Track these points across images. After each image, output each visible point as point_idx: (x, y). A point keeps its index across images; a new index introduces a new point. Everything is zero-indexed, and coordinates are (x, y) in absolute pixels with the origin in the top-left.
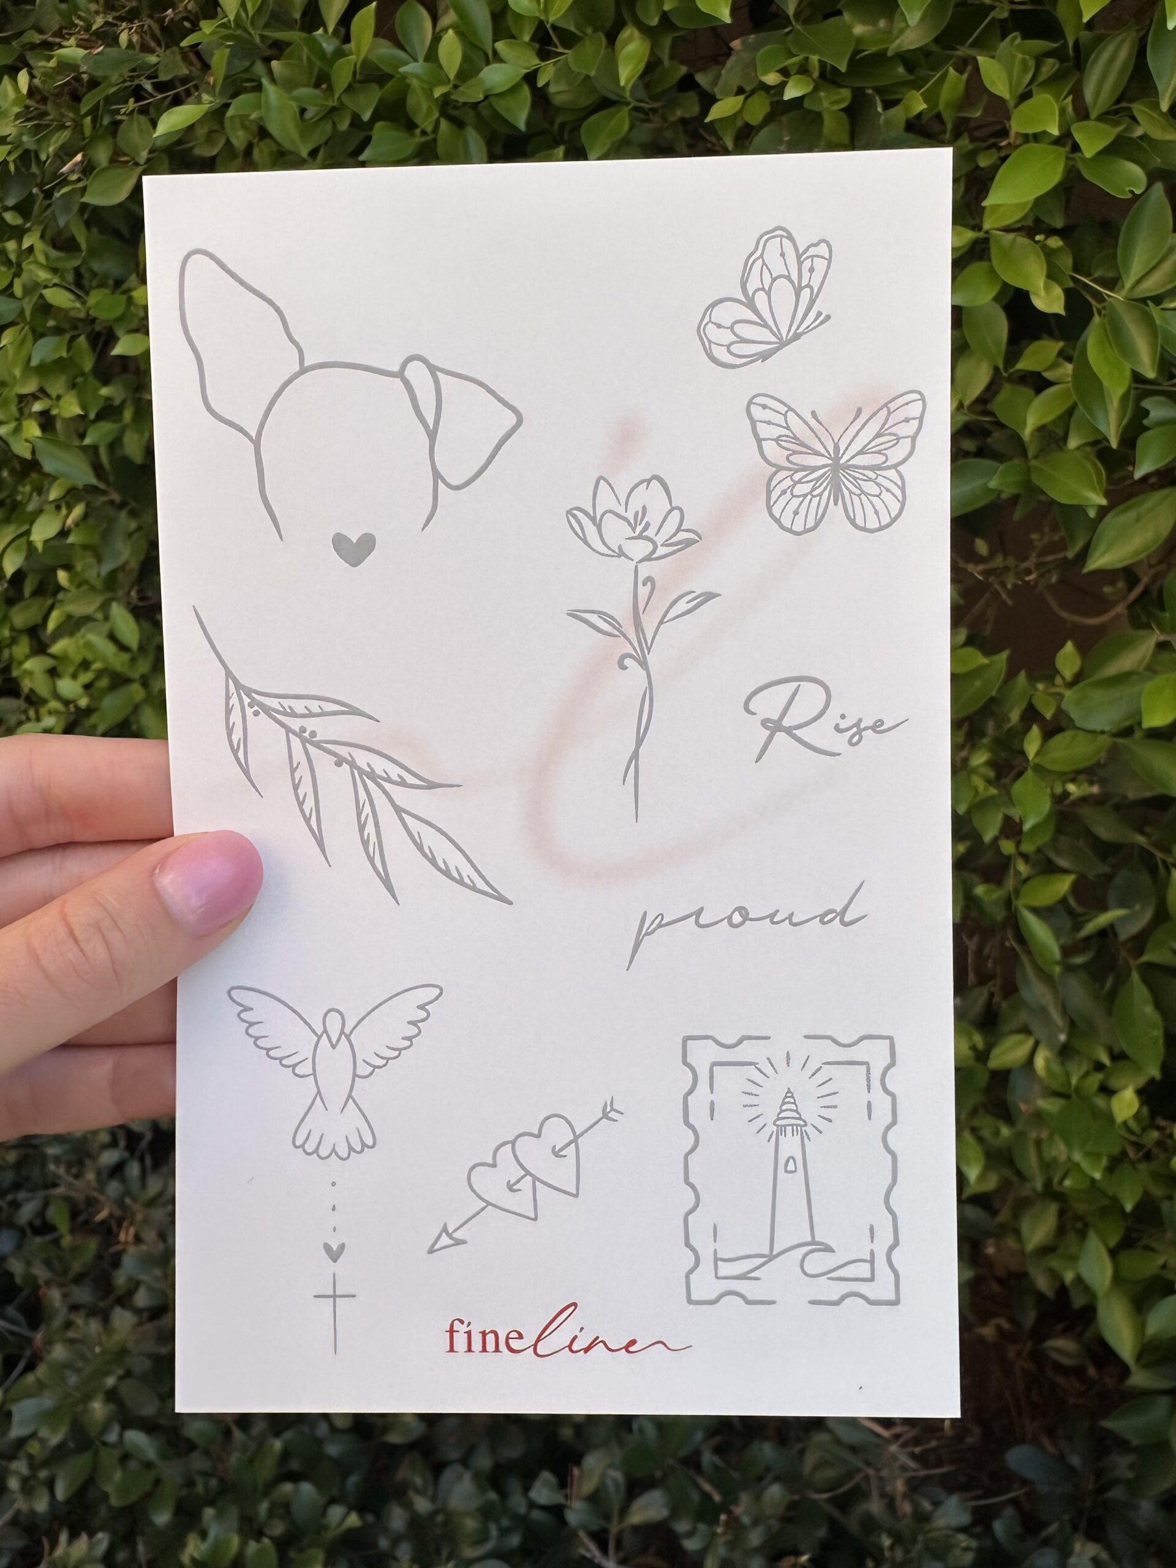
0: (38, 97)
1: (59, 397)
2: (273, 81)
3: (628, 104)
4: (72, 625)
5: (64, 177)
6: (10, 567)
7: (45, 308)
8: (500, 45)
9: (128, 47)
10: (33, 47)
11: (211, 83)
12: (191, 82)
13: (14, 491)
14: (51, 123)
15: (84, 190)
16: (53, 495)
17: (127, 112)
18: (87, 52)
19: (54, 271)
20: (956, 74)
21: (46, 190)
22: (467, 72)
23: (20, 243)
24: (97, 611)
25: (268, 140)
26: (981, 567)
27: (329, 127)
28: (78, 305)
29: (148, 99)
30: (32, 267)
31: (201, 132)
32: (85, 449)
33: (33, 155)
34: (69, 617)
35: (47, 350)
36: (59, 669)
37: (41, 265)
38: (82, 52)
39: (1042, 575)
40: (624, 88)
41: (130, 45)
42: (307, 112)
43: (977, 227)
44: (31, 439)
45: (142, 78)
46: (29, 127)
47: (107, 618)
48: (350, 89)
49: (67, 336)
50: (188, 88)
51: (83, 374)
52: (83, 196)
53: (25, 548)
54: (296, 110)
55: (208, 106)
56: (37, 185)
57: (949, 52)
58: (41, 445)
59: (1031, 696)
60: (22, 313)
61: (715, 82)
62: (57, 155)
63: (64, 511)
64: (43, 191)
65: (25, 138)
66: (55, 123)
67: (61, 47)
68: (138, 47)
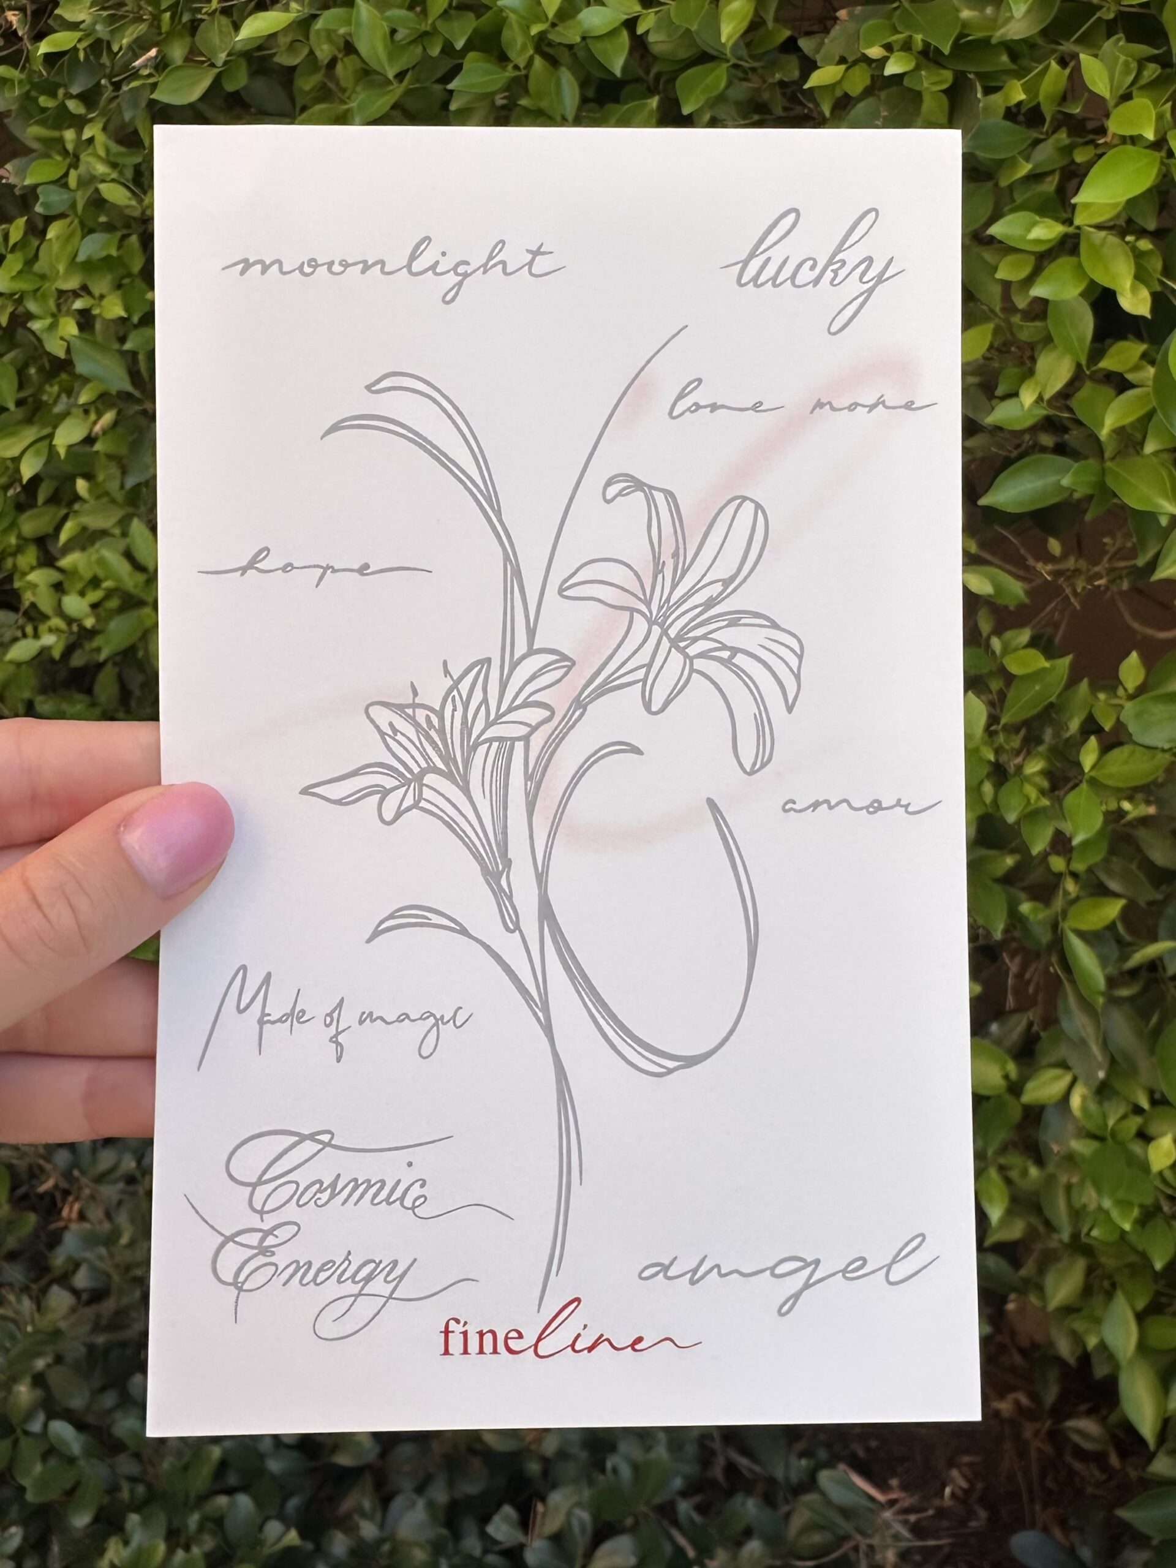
1: (102, 297)
3: (728, 61)
4: (87, 539)
5: (135, 70)
6: (27, 471)
7: (98, 203)
13: (40, 390)
14: (127, 14)
15: (154, 86)
16: (83, 398)
17: (210, 12)
19: (114, 165)
20: (1058, 68)
21: (115, 82)
22: (566, 12)
23: (80, 132)
24: (114, 526)
25: (354, 57)
26: (1049, 567)
27: (419, 50)
28: (134, 203)
30: (91, 159)
31: (284, 41)
32: (123, 353)
33: (105, 45)
34: (84, 529)
35: (94, 246)
36: (66, 585)
37: (99, 157)
39: (1112, 581)
40: (724, 44)
42: (397, 34)
43: (1067, 221)
44: (66, 337)
46: (104, 15)
47: (125, 534)
48: (444, 14)
49: (119, 234)
51: (129, 275)
52: (152, 92)
53: (45, 451)
54: (387, 30)
55: (295, 15)
56: (104, 77)
57: (1054, 46)
58: (77, 344)
59: (1092, 706)
60: (73, 205)
61: (818, 49)
62: (130, 47)
63: (93, 416)
64: (113, 84)
65: (99, 27)
66: (131, 15)
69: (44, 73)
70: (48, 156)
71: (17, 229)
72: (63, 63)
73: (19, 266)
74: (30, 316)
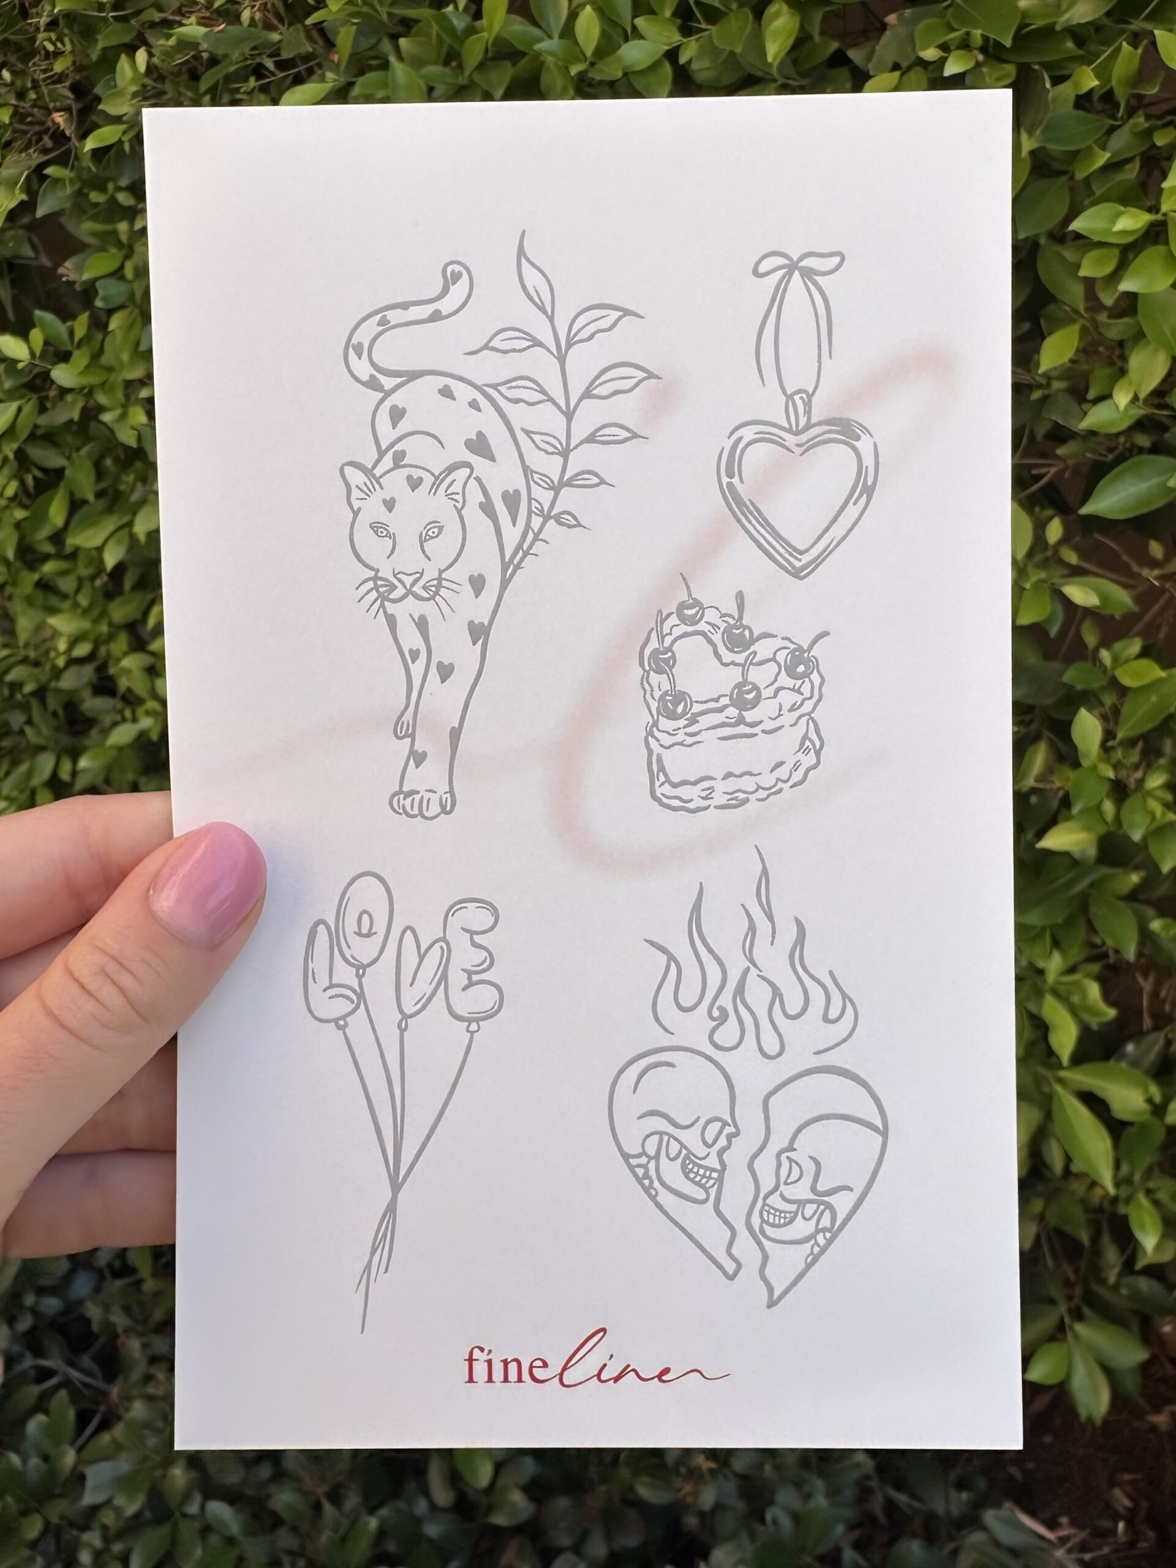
0: (155, 76)
2: (400, 58)
3: (775, 81)
6: (111, 559)
8: (640, 22)
9: (249, 26)
10: (153, 25)
11: (336, 61)
12: (316, 59)
13: (117, 480)
17: (248, 90)
18: (208, 29)
20: (1130, 48)
22: (605, 49)
23: (132, 224)
29: (270, 78)
36: (158, 667)
38: (202, 30)
40: (770, 65)
41: (253, 22)
42: (434, 91)
43: (1154, 209)
44: (137, 426)
45: (264, 57)
48: (481, 66)
50: (312, 66)
53: (126, 540)
54: (424, 88)
55: (332, 84)
57: (1123, 26)
60: (132, 296)
61: (869, 58)
67: (181, 25)
68: (260, 25)
69: (94, 170)
70: (103, 249)
71: (81, 325)
72: (110, 157)
73: (85, 361)
74: (101, 409)
